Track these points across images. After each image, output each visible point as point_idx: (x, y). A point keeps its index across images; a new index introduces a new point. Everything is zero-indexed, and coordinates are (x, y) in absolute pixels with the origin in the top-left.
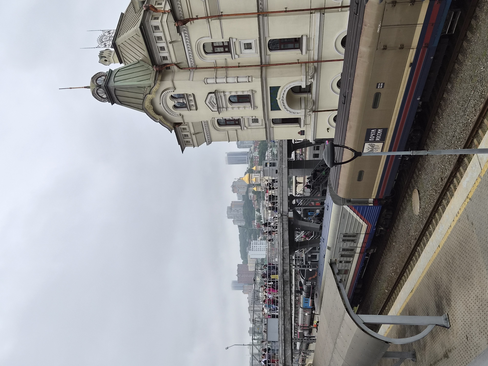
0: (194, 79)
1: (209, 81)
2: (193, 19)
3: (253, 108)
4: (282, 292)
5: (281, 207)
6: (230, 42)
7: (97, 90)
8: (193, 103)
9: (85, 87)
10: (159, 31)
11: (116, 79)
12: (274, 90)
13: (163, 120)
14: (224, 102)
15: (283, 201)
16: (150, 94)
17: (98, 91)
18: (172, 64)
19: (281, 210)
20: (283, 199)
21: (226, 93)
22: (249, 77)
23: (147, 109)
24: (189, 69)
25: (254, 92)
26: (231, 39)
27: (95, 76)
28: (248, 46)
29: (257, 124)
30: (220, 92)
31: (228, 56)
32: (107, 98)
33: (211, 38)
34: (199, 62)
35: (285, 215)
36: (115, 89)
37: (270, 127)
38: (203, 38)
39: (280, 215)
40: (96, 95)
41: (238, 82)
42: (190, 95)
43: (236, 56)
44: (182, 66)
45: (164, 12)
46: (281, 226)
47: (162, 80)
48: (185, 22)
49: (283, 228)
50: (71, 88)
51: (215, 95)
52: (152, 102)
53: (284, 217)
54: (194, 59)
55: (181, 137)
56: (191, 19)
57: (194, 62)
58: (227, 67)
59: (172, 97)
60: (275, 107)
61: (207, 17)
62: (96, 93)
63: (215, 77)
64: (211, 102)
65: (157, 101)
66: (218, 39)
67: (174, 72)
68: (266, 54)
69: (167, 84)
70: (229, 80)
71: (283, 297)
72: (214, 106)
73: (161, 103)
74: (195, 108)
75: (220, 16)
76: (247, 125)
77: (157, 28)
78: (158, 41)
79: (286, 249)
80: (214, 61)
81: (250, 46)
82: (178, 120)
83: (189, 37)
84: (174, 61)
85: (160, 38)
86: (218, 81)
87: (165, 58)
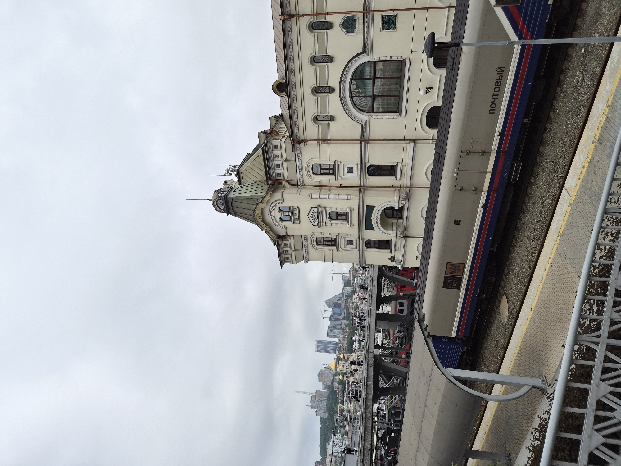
0: (301, 194)
1: (313, 196)
2: (307, 141)
3: (349, 225)
4: (363, 428)
5: (368, 344)
6: (335, 165)
7: (218, 200)
8: (297, 217)
9: (207, 200)
10: (277, 150)
11: (235, 193)
12: (370, 209)
13: (269, 230)
14: (324, 217)
15: (370, 339)
16: (261, 203)
17: (218, 202)
18: (284, 180)
19: (368, 346)
20: (370, 337)
21: (327, 209)
22: (348, 195)
23: (257, 218)
24: (298, 186)
25: (351, 209)
26: (336, 161)
27: (218, 190)
28: (350, 170)
29: (351, 246)
30: (322, 207)
31: (332, 177)
32: (224, 209)
33: (319, 159)
34: (307, 181)
35: (371, 352)
36: (232, 200)
37: (363, 250)
38: (313, 159)
39: (366, 351)
40: (216, 205)
41: (338, 199)
42: (295, 209)
43: (339, 178)
44: (292, 183)
45: (284, 136)
46: (366, 361)
47: (274, 192)
48: (300, 142)
49: (369, 364)
50: (196, 199)
51: (317, 209)
52: (262, 212)
53: (370, 353)
54: (303, 178)
55: (282, 253)
56: (305, 141)
57: (303, 180)
58: (330, 187)
59: (280, 210)
60: (369, 226)
61: (318, 140)
62: (216, 202)
63: (319, 193)
64: (312, 216)
65: (267, 211)
66: (325, 161)
67: (284, 188)
68: (365, 178)
69: (278, 196)
70: (331, 196)
71: (364, 433)
72: (315, 221)
73: (270, 214)
74: (298, 222)
75: (328, 140)
76: (342, 246)
77: (276, 147)
78: (275, 159)
79: (371, 384)
80: (320, 181)
81: (351, 170)
82: (282, 232)
83: (301, 157)
84: (286, 177)
85: (277, 156)
86: (321, 196)
87: (279, 175)
